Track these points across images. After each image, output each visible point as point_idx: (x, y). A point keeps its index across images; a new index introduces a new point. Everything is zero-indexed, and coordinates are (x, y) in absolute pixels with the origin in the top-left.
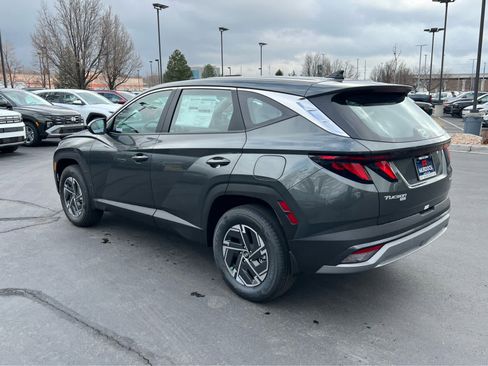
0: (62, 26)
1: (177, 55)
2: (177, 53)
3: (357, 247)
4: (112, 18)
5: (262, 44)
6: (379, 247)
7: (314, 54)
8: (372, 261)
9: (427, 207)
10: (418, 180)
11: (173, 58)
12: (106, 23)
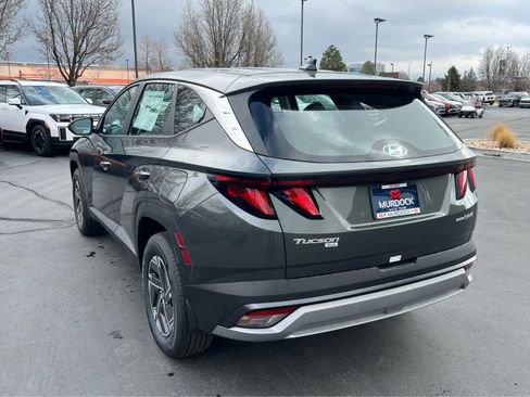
0: (205, 23)
1: (332, 51)
2: (332, 49)
3: (255, 306)
4: (255, 11)
5: (427, 36)
6: (291, 310)
7: (496, 48)
8: (277, 329)
9: (397, 259)
10: (374, 219)
11: (327, 54)
12: (249, 18)
